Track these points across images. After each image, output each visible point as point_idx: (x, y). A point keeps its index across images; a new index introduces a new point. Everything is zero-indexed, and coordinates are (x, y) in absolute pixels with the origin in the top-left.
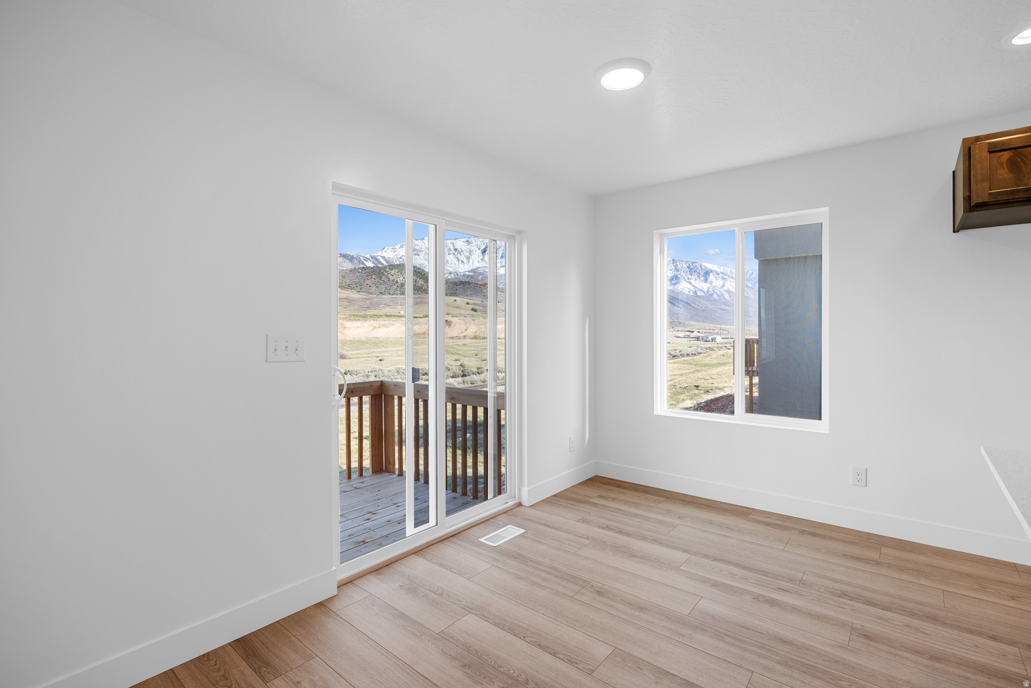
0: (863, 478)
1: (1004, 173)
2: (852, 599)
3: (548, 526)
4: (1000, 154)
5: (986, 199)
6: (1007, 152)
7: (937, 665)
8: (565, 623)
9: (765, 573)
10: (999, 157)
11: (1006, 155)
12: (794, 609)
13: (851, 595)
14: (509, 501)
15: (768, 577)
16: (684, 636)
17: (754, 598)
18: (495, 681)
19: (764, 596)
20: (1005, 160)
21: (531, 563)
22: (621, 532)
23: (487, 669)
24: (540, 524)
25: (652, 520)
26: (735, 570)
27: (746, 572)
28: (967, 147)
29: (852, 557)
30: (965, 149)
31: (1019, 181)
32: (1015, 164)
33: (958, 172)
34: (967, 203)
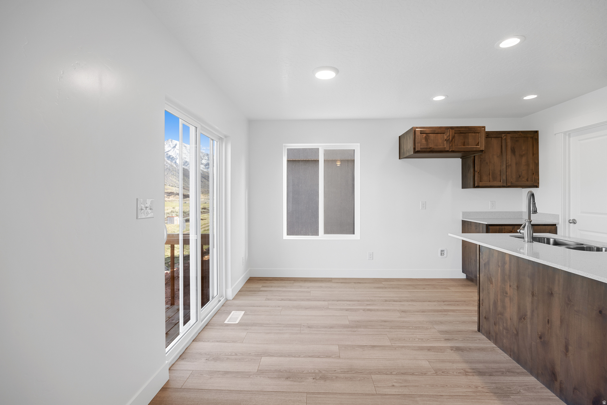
0: (371, 256)
1: (424, 141)
2: (389, 301)
3: (254, 306)
4: (423, 134)
5: (419, 149)
7: (425, 313)
8: (309, 344)
9: (358, 301)
11: (424, 135)
12: (378, 310)
13: (389, 300)
14: (221, 299)
15: (360, 302)
18: (308, 378)
19: (366, 309)
20: (424, 137)
21: (265, 325)
22: (290, 300)
23: (299, 375)
24: (248, 306)
25: (298, 292)
26: (348, 303)
27: (352, 302)
28: (414, 130)
29: (377, 288)
30: (413, 131)
31: (427, 144)
32: (426, 139)
33: (404, 137)
34: (414, 150)
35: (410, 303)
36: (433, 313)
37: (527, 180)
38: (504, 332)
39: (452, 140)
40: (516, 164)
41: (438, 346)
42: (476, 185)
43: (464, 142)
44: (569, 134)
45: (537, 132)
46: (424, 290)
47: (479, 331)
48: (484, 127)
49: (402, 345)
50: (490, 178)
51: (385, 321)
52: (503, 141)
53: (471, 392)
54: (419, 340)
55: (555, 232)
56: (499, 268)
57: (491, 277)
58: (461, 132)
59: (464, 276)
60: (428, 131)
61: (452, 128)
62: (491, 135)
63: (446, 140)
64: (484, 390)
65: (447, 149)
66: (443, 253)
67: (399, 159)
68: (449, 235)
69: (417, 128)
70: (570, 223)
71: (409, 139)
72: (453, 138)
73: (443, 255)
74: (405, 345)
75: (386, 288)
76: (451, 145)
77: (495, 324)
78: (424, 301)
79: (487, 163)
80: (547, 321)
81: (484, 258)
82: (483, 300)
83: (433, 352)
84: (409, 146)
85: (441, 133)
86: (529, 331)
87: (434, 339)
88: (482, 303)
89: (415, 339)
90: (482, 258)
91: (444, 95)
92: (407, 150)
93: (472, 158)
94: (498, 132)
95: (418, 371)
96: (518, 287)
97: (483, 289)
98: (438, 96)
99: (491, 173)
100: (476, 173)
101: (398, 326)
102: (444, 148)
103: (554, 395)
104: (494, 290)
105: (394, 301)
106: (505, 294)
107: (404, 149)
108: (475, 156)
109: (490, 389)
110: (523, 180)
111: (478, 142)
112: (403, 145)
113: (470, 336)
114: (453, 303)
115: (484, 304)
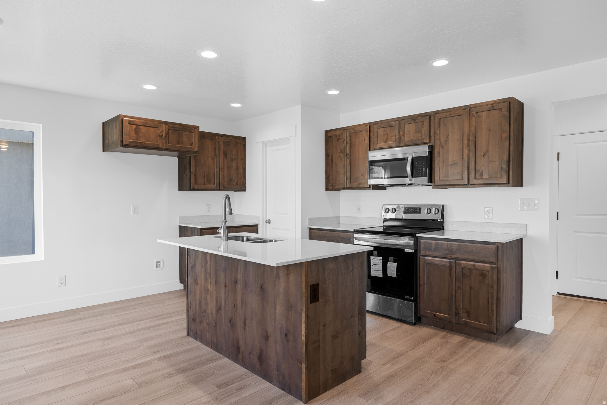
0: (63, 281)
1: (133, 134)
2: (89, 332)
4: (132, 125)
5: (128, 143)
6: (134, 125)
10: (132, 127)
11: (134, 127)
12: (72, 346)
15: (45, 343)
16: (37, 379)
17: (50, 352)
19: (54, 349)
20: (133, 129)
28: (121, 118)
29: (72, 321)
30: (119, 119)
31: (138, 138)
32: (137, 131)
33: (109, 125)
34: (121, 143)
35: (117, 328)
36: (143, 332)
37: (237, 184)
38: (207, 328)
39: (166, 137)
40: (228, 167)
41: (144, 362)
42: (192, 187)
43: (179, 141)
44: (265, 144)
45: (244, 138)
46: (136, 310)
47: (188, 336)
48: (198, 127)
49: (102, 373)
50: (205, 181)
51: (82, 356)
52: (217, 144)
53: (172, 389)
54: (125, 362)
55: (257, 232)
56: (203, 268)
57: (197, 279)
58: (176, 129)
59: (181, 287)
60: (138, 122)
61: (166, 123)
62: (206, 136)
63: (159, 135)
64: (185, 383)
65: (160, 146)
66: (159, 265)
67: (103, 151)
68: (157, 241)
69: (125, 116)
70: (267, 223)
71: (114, 128)
72: (167, 135)
73: (159, 267)
74: (106, 372)
75: (85, 318)
76: (164, 142)
77: (200, 323)
78: (134, 322)
79: (202, 165)
80: (234, 305)
81: (191, 262)
82: (191, 303)
83: (139, 368)
84: (115, 136)
85: (153, 127)
86: (223, 319)
87: (142, 356)
88: (190, 306)
89: (119, 363)
90: (190, 261)
91: (154, 85)
92: (113, 141)
93: (188, 158)
94: (212, 134)
95: (119, 392)
96: (216, 282)
97: (191, 292)
98: (148, 84)
99: (205, 176)
100: (192, 175)
101: (98, 356)
102: (157, 144)
103: (238, 365)
104: (199, 290)
105: (96, 330)
106: (207, 292)
107: (109, 140)
108: (190, 156)
109: (189, 380)
110: (234, 183)
111: (192, 142)
112: (108, 134)
113: (179, 342)
114: (167, 316)
115: (192, 307)
